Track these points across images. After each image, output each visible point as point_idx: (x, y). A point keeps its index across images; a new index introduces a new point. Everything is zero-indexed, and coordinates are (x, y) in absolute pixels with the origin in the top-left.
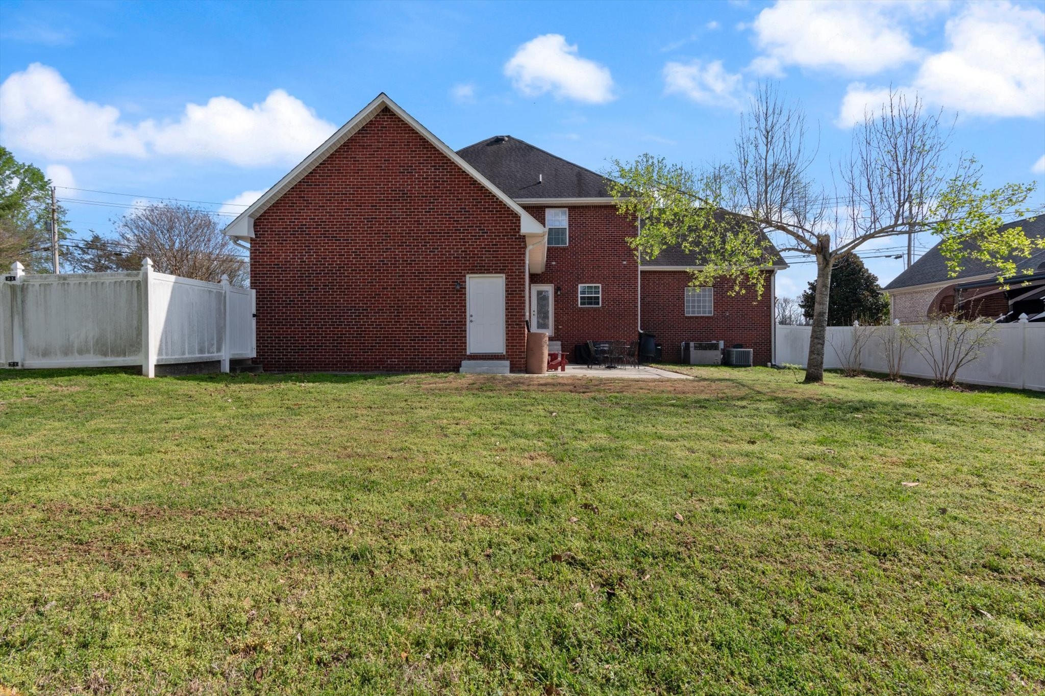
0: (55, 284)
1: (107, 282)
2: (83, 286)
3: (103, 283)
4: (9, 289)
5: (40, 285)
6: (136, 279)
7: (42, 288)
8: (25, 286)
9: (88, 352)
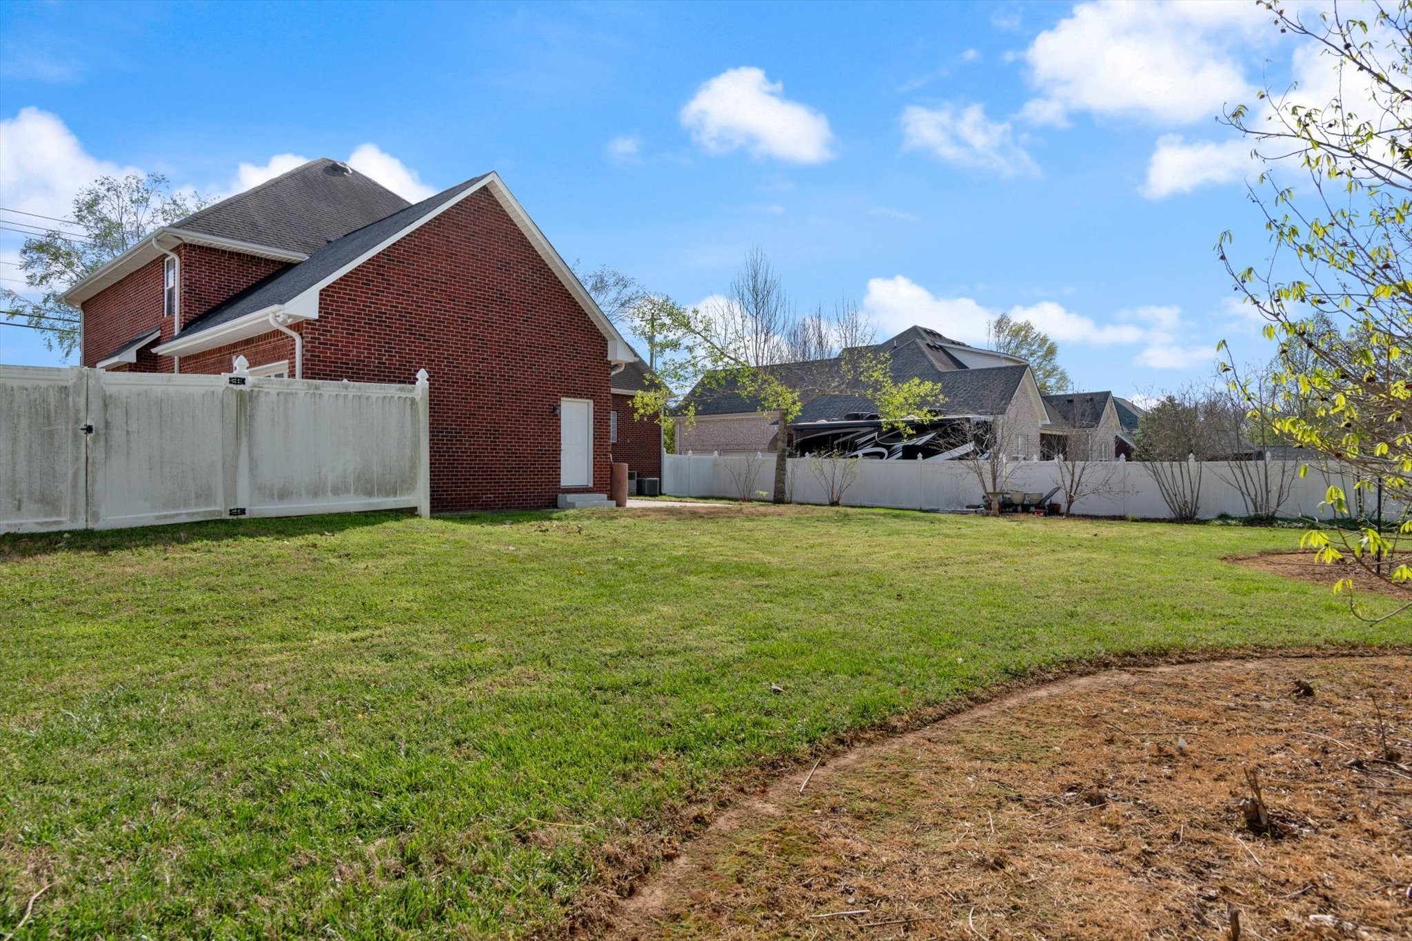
0: (302, 393)
1: (374, 396)
2: (341, 400)
3: (368, 398)
4: (235, 396)
5: (278, 394)
6: (410, 395)
7: (282, 398)
8: (255, 394)
9: (347, 491)
